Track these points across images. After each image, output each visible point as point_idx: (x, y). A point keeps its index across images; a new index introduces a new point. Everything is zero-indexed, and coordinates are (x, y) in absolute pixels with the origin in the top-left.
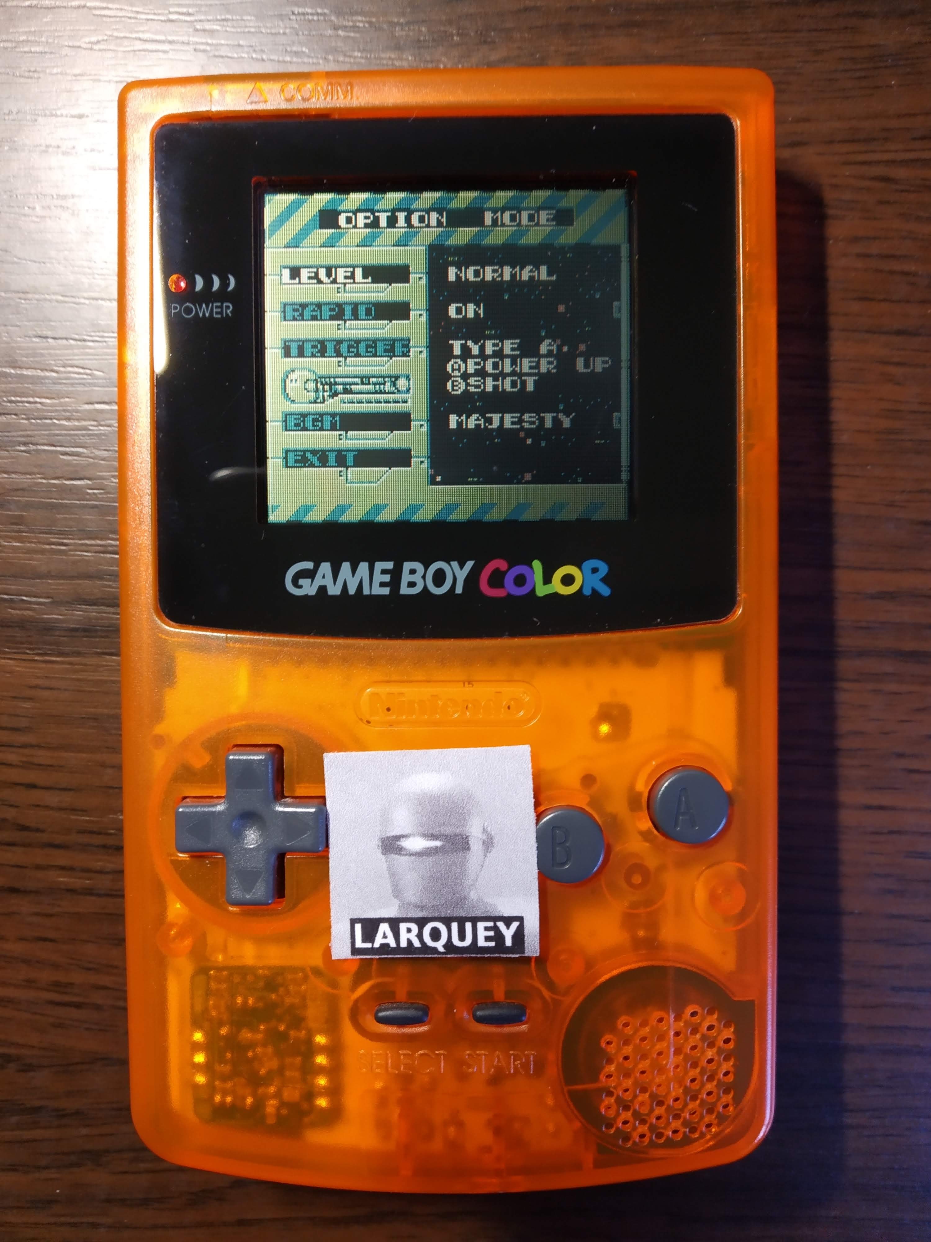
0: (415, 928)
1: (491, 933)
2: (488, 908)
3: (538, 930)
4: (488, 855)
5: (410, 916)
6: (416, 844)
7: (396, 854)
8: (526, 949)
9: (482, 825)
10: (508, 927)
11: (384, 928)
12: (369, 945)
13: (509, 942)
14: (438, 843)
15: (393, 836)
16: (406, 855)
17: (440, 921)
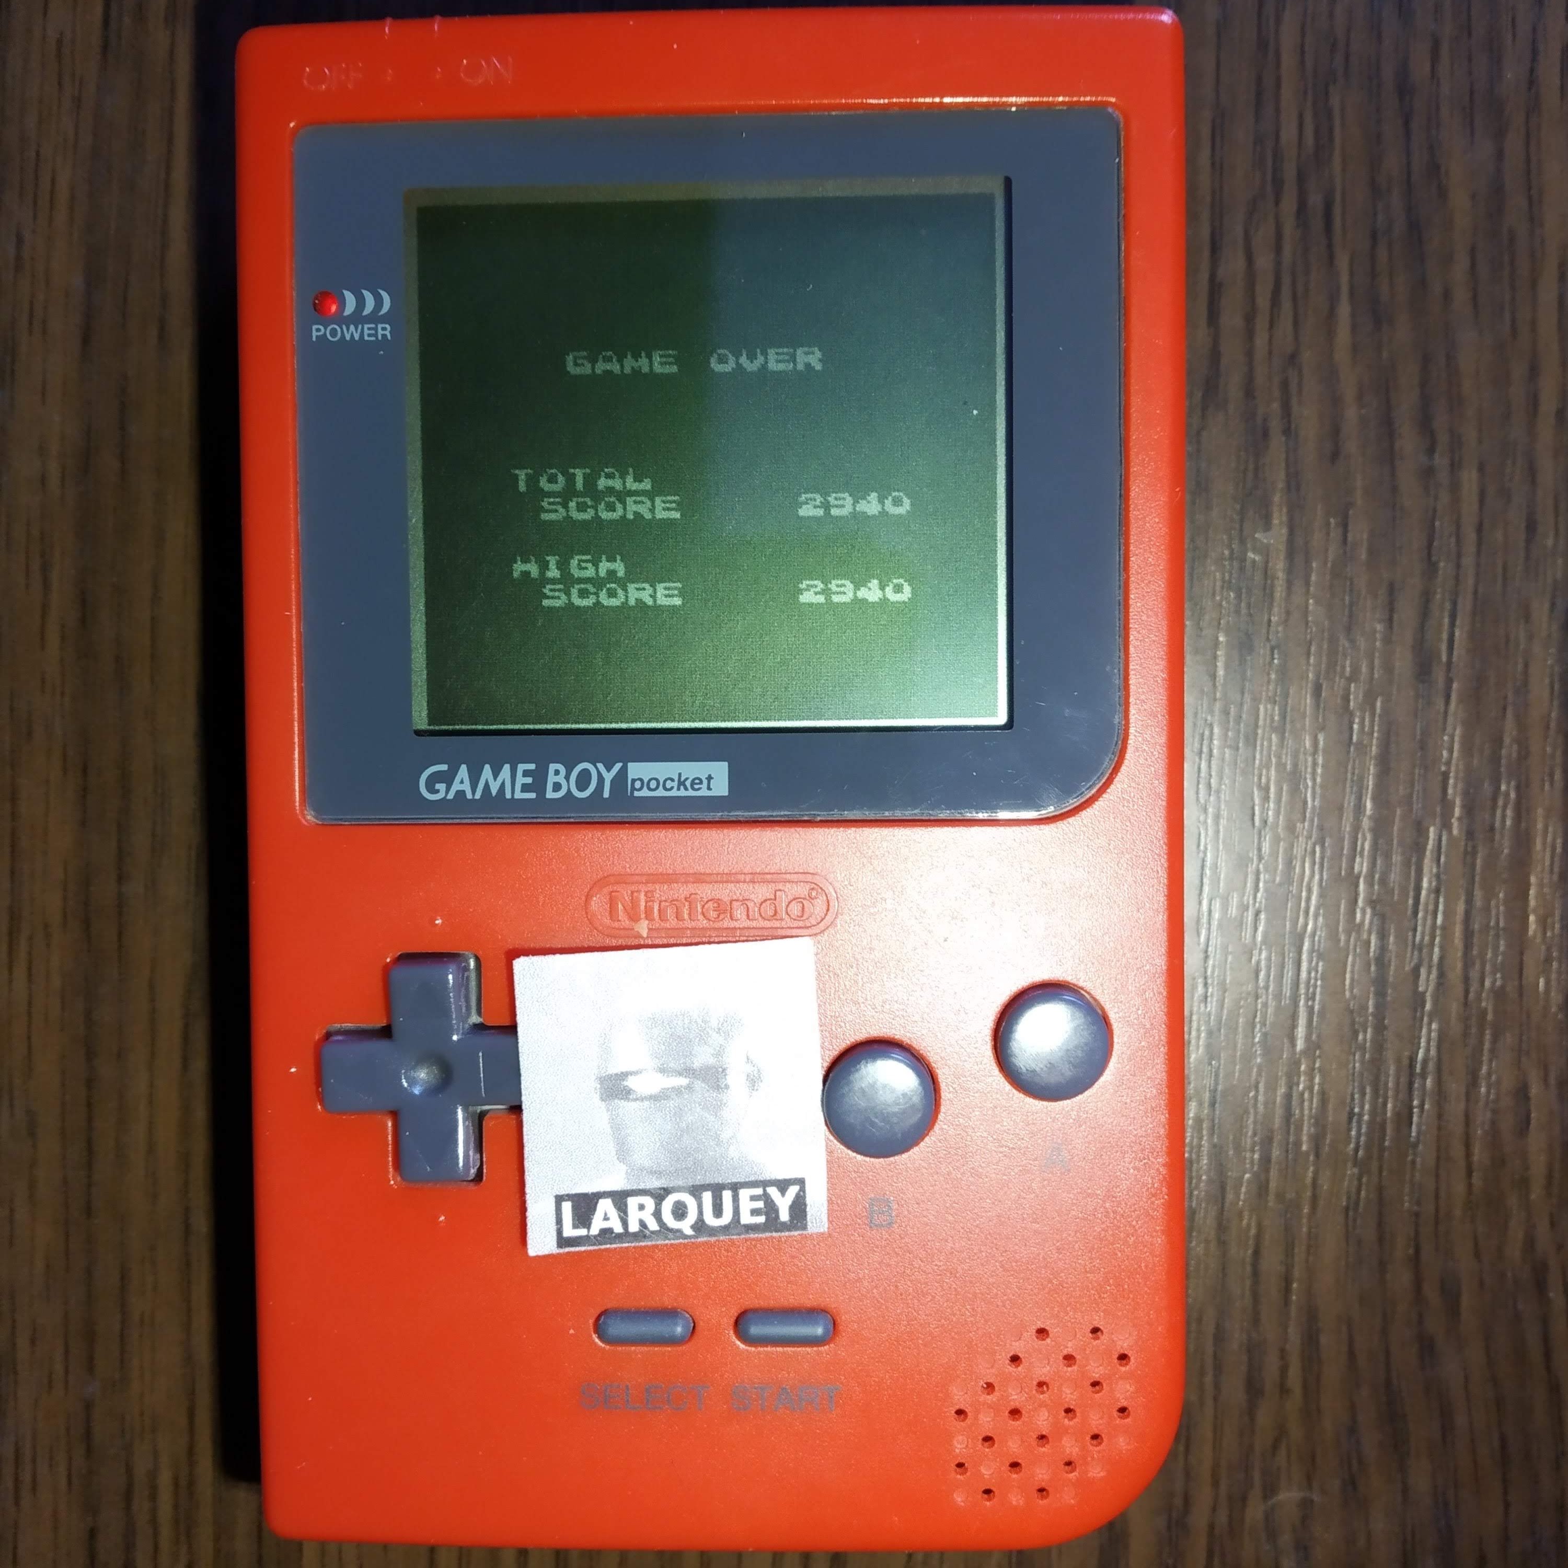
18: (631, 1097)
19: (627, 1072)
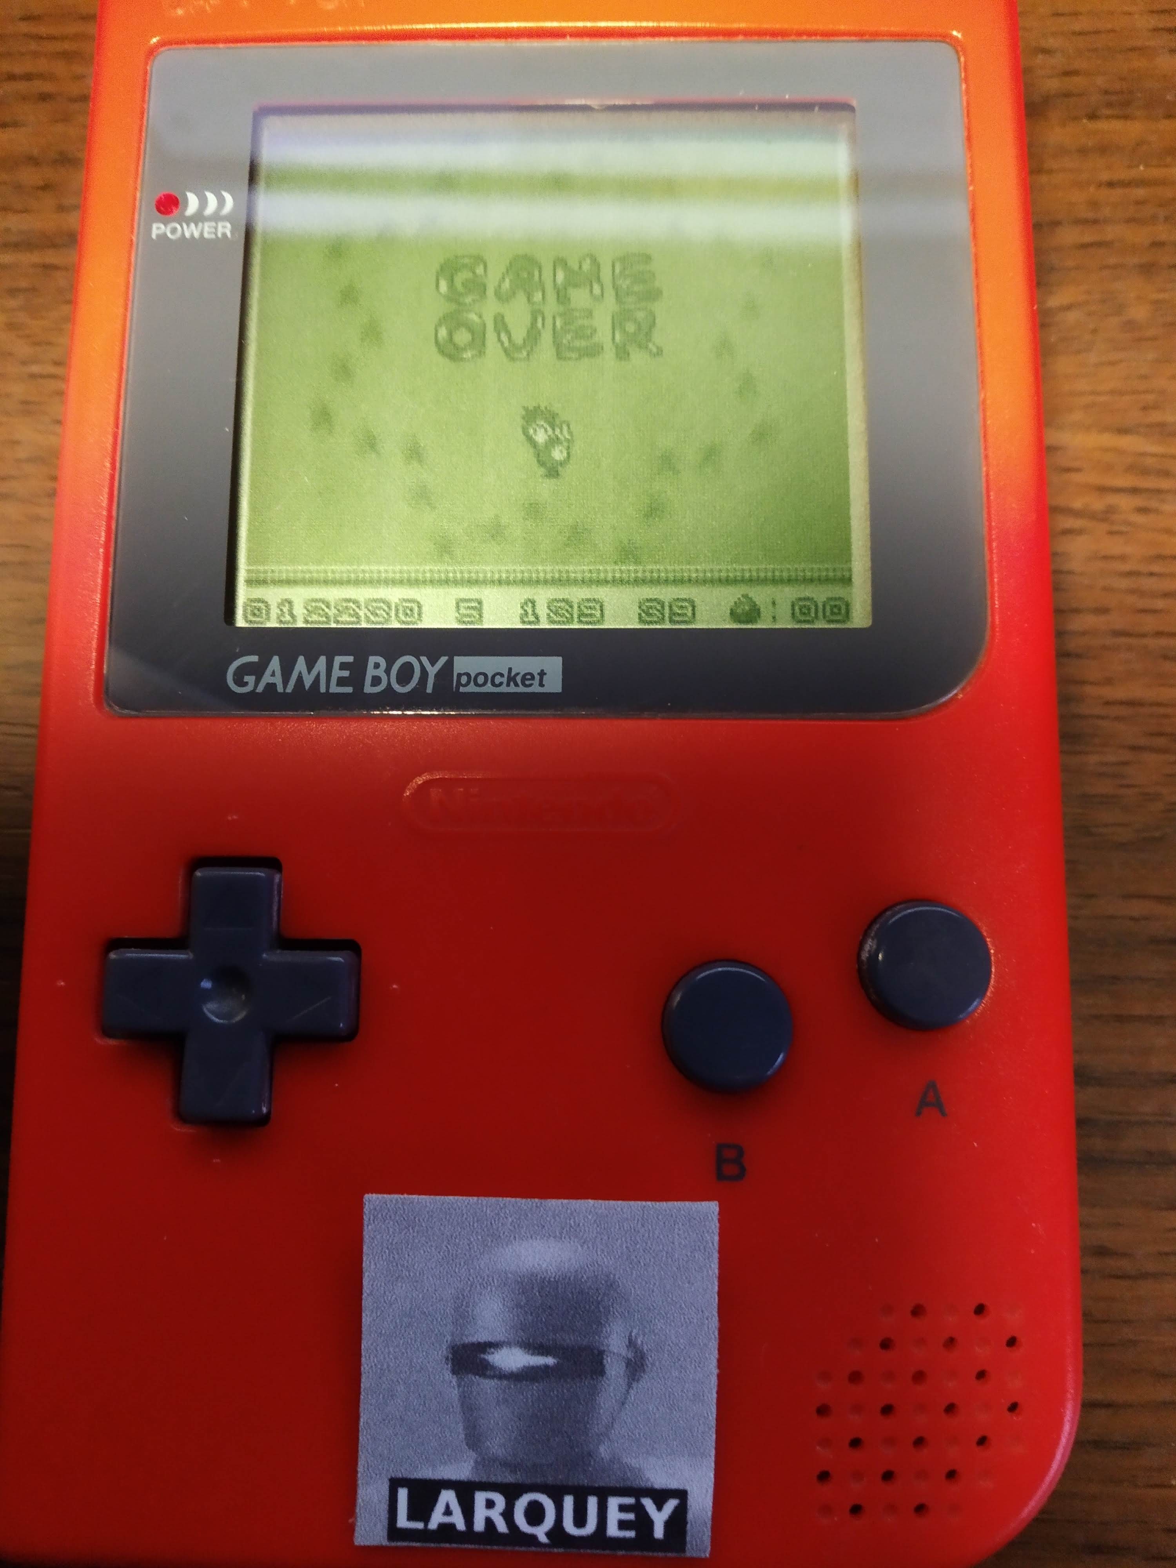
0: (500, 1500)
1: (631, 1516)
2: (629, 1474)
3: (710, 1514)
4: (634, 1385)
5: (493, 1479)
7: (477, 1374)
8: (688, 1546)
9: (627, 1334)
10: (659, 1508)
11: (448, 1497)
12: (420, 1525)
13: (659, 1532)
14: (550, 1361)
15: (473, 1344)
16: (492, 1377)
17: (543, 1492)
18: (488, 1373)
19: (485, 1342)
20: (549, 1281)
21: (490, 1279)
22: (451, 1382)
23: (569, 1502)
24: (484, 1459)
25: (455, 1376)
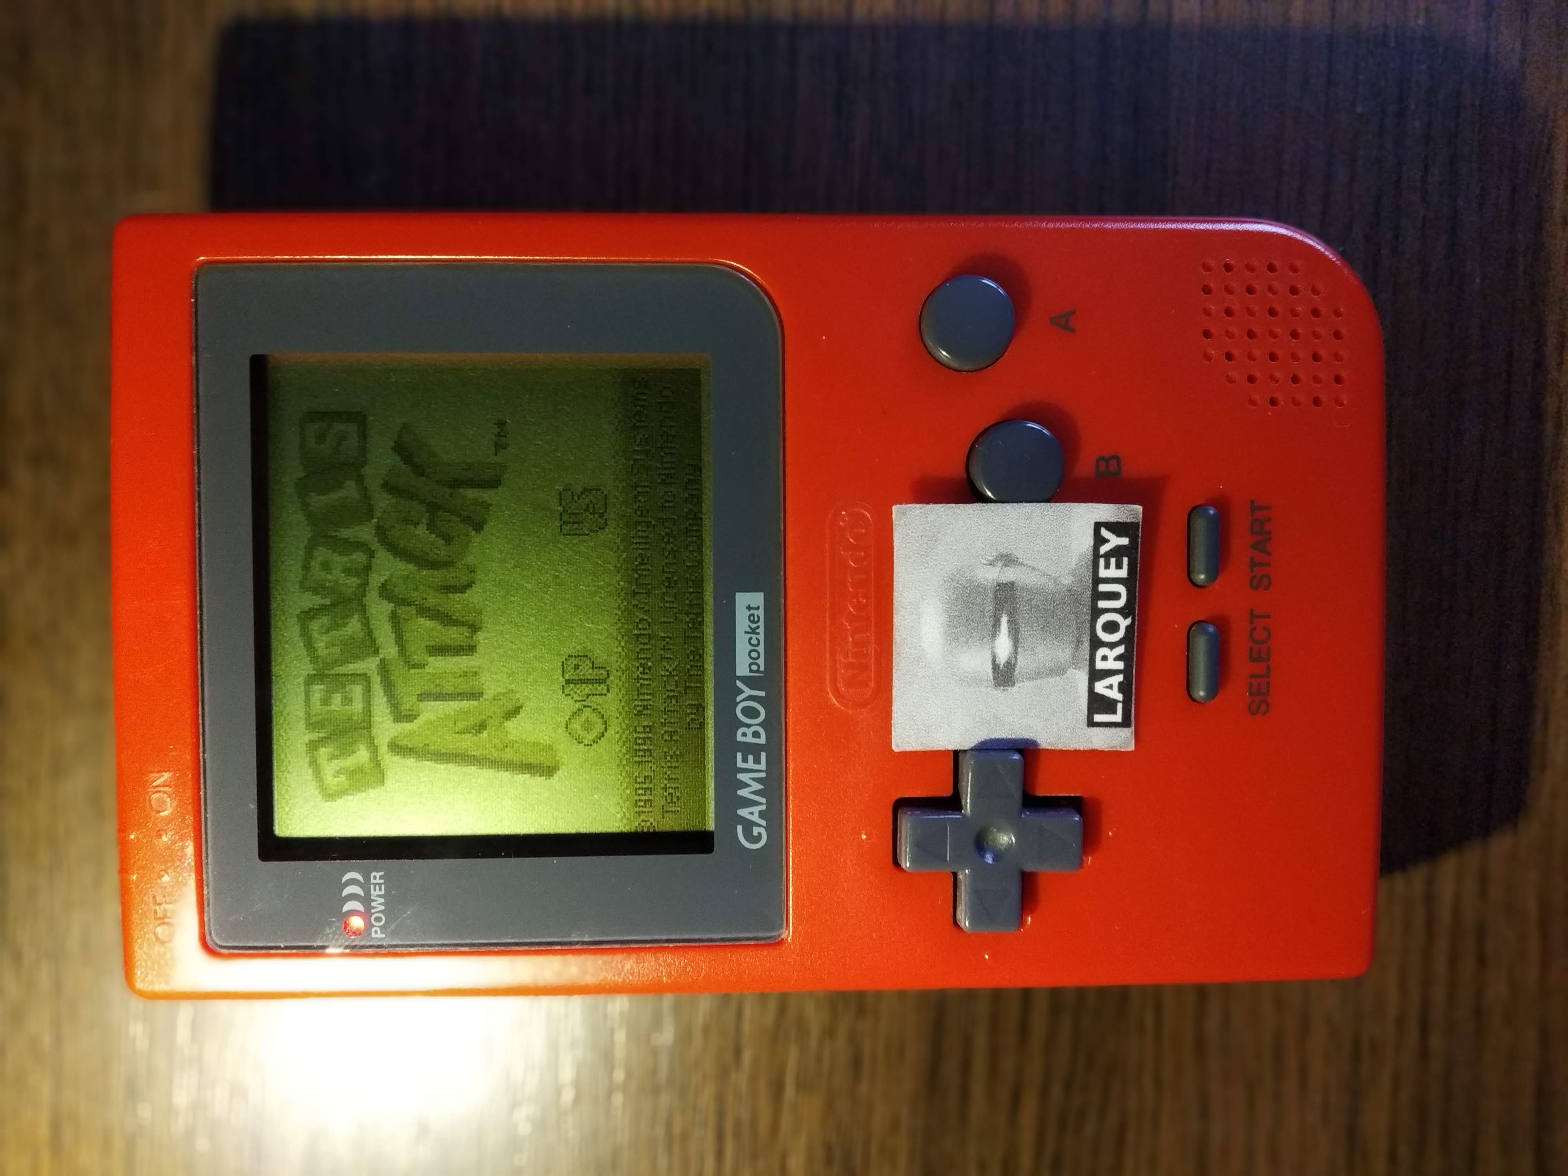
0: (1102, 651)
1: (1113, 561)
6: (1003, 645)
10: (1107, 541)
11: (1100, 687)
12: (1120, 706)
13: (1125, 541)
17: (1096, 622)
18: (1013, 662)
20: (949, 622)
21: (948, 662)
22: (1020, 687)
23: (1102, 604)
24: (1072, 663)
25: (1016, 684)
